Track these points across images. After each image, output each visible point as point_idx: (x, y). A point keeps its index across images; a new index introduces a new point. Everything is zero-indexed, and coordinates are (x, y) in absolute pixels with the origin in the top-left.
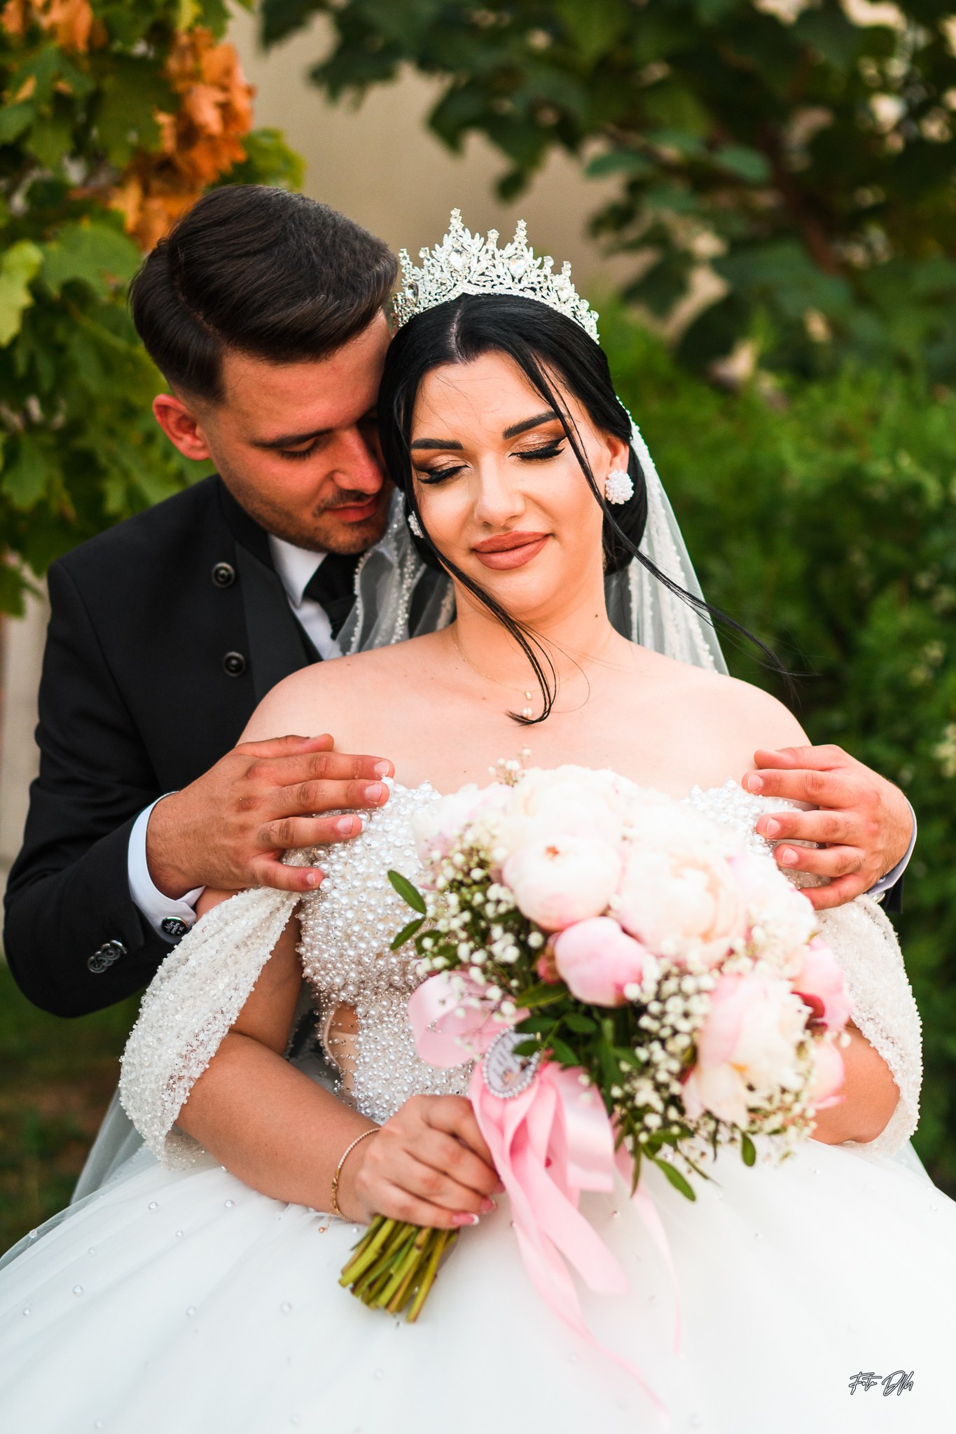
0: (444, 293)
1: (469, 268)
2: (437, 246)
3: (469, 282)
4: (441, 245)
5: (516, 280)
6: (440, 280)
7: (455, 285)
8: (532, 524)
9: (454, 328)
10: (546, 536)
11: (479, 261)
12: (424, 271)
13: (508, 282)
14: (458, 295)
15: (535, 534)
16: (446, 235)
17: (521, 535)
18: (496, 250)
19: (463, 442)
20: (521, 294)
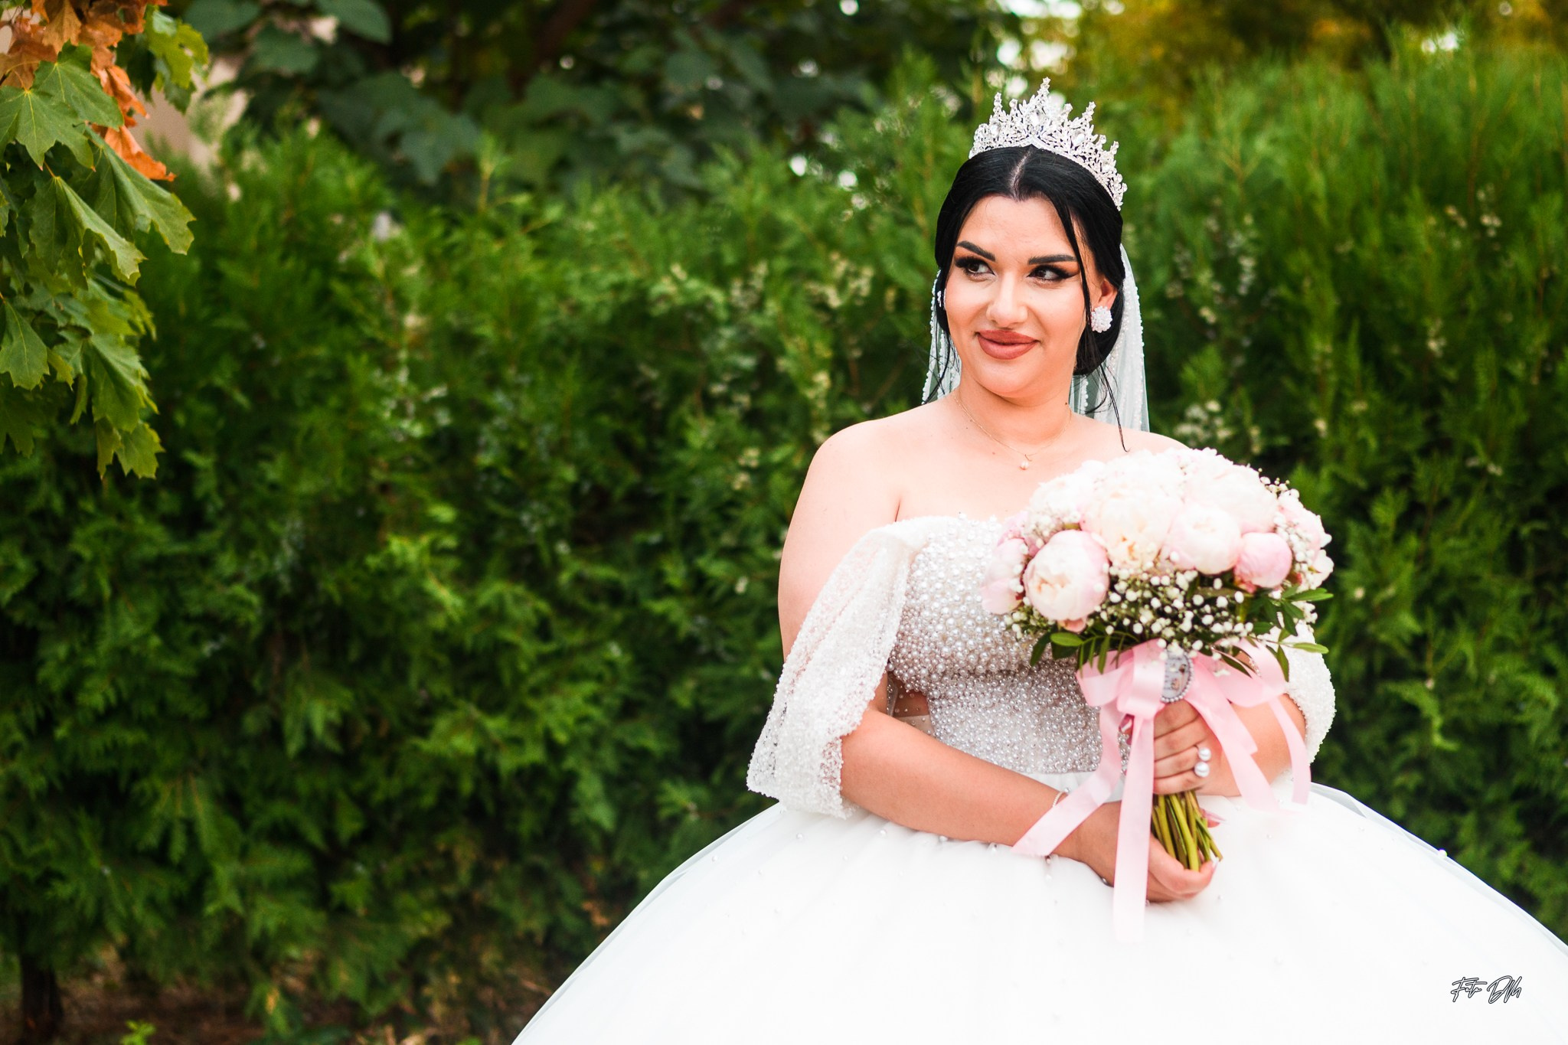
0: (1017, 139)
1: (1042, 127)
2: (1024, 102)
3: (1039, 137)
4: (1028, 103)
5: (1073, 148)
6: (1018, 129)
7: (1028, 136)
8: (1027, 331)
9: (1017, 171)
10: (1036, 341)
11: (1051, 124)
12: (1009, 117)
13: (1067, 147)
14: (1027, 144)
15: (1027, 337)
16: (1034, 96)
17: (1018, 336)
18: (1067, 120)
19: (997, 257)
20: (1074, 159)
